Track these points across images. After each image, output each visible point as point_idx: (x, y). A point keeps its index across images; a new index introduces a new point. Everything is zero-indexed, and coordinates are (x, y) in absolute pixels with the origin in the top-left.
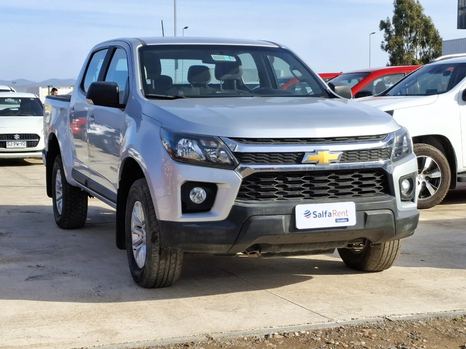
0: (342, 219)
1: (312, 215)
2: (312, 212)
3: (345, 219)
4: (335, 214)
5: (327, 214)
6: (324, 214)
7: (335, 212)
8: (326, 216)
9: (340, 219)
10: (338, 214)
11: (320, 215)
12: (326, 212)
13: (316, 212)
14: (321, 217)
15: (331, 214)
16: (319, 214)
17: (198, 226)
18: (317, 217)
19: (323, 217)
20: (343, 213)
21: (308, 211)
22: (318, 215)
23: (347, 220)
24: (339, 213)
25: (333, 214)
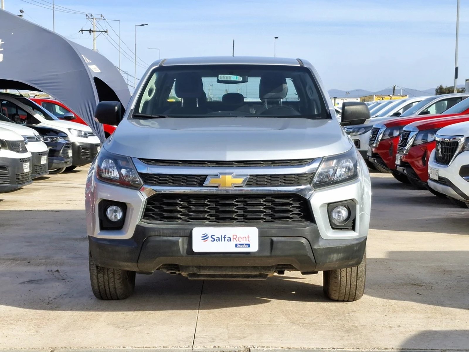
0: (243, 244)
1: (210, 239)
2: (209, 236)
3: (247, 244)
4: (235, 238)
5: (226, 239)
6: (223, 239)
7: (235, 237)
8: (225, 241)
9: (241, 244)
10: (238, 239)
11: (219, 239)
12: (226, 236)
13: (214, 236)
14: (219, 241)
15: (230, 239)
16: (217, 237)
17: (108, 243)
18: (215, 241)
19: (222, 241)
20: (244, 239)
21: (206, 235)
22: (216, 239)
23: (249, 245)
24: (240, 238)
25: (233, 238)
